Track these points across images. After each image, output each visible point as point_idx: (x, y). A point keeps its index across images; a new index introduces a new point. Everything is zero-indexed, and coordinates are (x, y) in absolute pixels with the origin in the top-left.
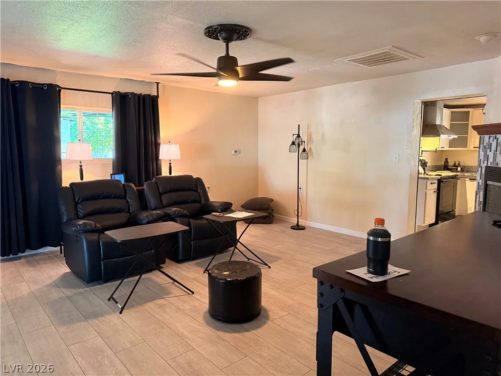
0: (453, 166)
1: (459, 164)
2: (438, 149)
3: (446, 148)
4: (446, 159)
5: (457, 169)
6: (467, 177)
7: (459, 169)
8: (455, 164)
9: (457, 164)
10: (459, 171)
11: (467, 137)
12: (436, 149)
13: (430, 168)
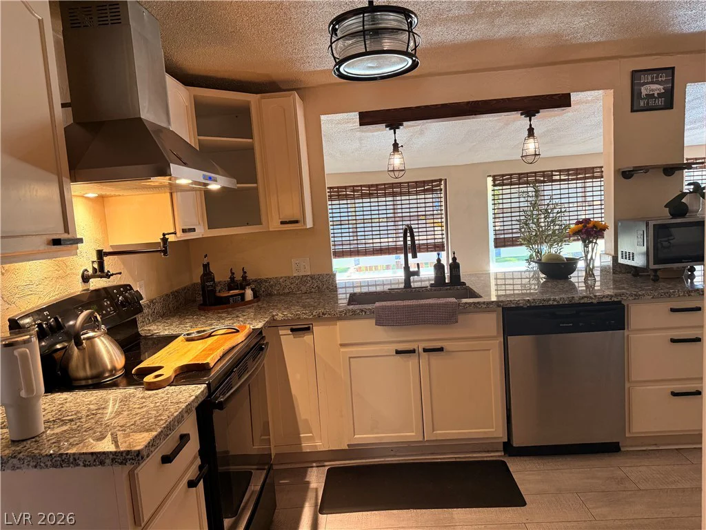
0: (230, 289)
1: (244, 278)
2: (171, 238)
3: (201, 232)
4: (206, 266)
5: (243, 295)
6: (284, 323)
7: (249, 294)
8: (232, 278)
9: (238, 277)
10: (250, 302)
11: (256, 189)
12: (165, 240)
13: (158, 307)
